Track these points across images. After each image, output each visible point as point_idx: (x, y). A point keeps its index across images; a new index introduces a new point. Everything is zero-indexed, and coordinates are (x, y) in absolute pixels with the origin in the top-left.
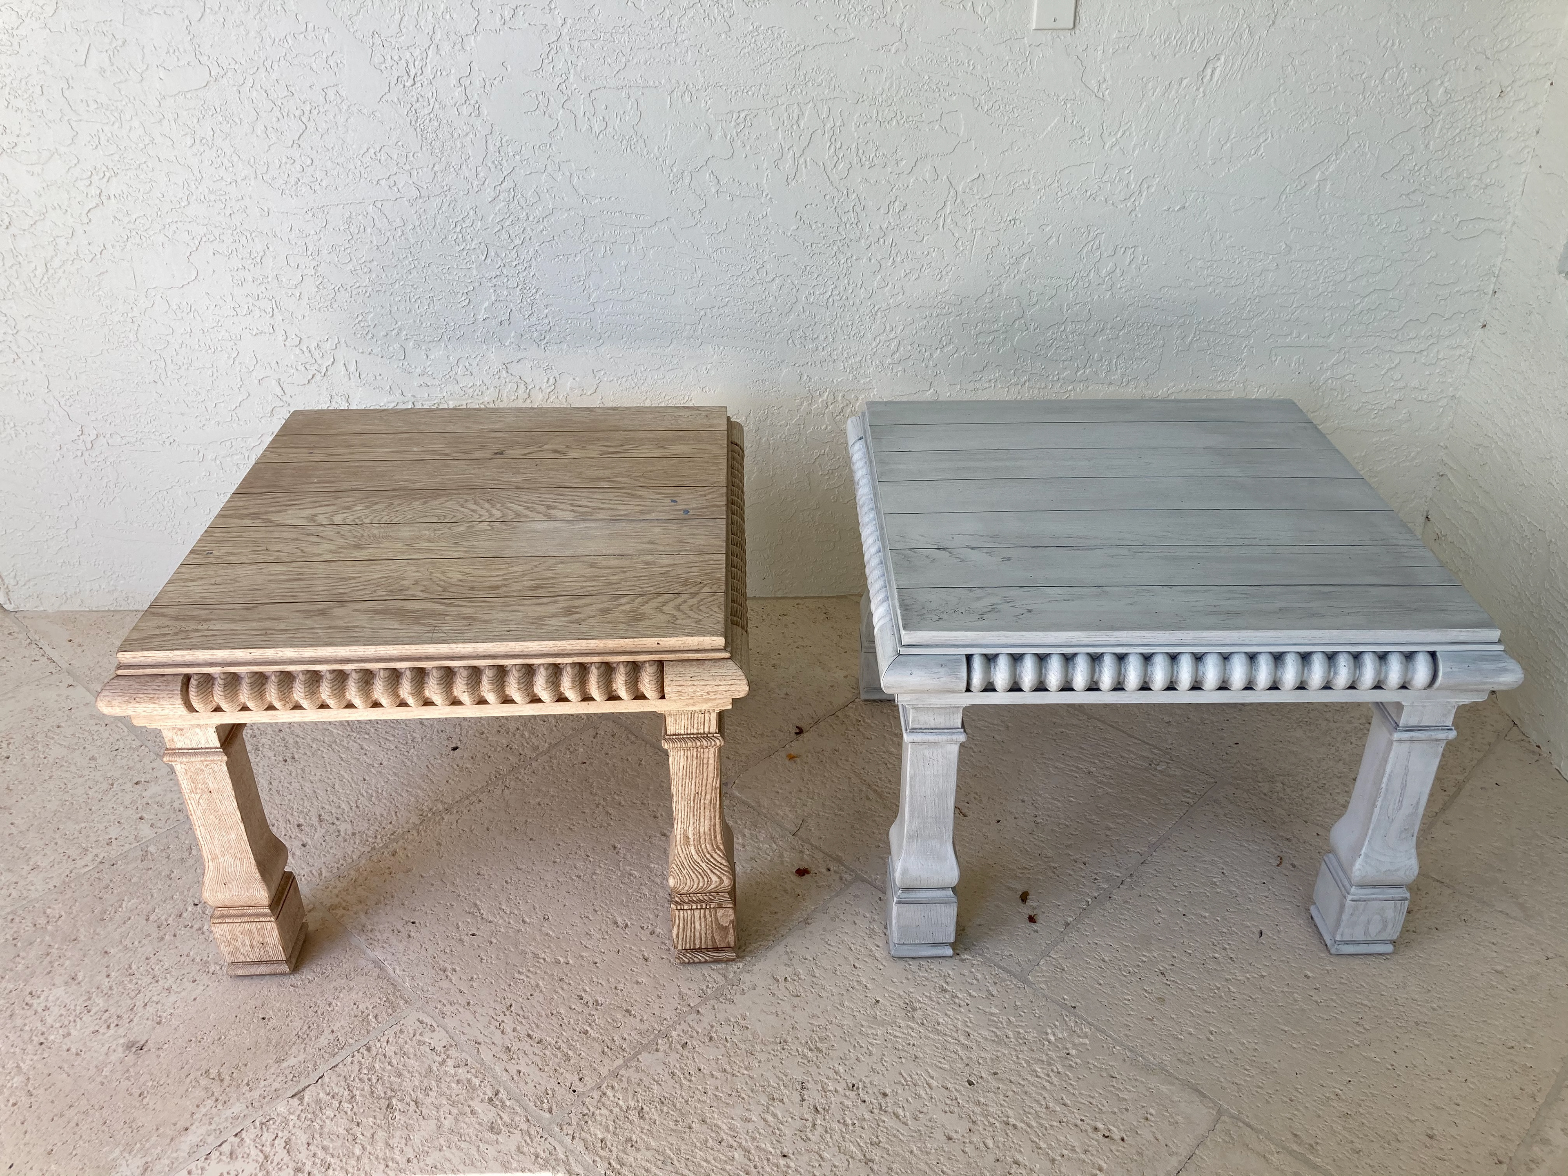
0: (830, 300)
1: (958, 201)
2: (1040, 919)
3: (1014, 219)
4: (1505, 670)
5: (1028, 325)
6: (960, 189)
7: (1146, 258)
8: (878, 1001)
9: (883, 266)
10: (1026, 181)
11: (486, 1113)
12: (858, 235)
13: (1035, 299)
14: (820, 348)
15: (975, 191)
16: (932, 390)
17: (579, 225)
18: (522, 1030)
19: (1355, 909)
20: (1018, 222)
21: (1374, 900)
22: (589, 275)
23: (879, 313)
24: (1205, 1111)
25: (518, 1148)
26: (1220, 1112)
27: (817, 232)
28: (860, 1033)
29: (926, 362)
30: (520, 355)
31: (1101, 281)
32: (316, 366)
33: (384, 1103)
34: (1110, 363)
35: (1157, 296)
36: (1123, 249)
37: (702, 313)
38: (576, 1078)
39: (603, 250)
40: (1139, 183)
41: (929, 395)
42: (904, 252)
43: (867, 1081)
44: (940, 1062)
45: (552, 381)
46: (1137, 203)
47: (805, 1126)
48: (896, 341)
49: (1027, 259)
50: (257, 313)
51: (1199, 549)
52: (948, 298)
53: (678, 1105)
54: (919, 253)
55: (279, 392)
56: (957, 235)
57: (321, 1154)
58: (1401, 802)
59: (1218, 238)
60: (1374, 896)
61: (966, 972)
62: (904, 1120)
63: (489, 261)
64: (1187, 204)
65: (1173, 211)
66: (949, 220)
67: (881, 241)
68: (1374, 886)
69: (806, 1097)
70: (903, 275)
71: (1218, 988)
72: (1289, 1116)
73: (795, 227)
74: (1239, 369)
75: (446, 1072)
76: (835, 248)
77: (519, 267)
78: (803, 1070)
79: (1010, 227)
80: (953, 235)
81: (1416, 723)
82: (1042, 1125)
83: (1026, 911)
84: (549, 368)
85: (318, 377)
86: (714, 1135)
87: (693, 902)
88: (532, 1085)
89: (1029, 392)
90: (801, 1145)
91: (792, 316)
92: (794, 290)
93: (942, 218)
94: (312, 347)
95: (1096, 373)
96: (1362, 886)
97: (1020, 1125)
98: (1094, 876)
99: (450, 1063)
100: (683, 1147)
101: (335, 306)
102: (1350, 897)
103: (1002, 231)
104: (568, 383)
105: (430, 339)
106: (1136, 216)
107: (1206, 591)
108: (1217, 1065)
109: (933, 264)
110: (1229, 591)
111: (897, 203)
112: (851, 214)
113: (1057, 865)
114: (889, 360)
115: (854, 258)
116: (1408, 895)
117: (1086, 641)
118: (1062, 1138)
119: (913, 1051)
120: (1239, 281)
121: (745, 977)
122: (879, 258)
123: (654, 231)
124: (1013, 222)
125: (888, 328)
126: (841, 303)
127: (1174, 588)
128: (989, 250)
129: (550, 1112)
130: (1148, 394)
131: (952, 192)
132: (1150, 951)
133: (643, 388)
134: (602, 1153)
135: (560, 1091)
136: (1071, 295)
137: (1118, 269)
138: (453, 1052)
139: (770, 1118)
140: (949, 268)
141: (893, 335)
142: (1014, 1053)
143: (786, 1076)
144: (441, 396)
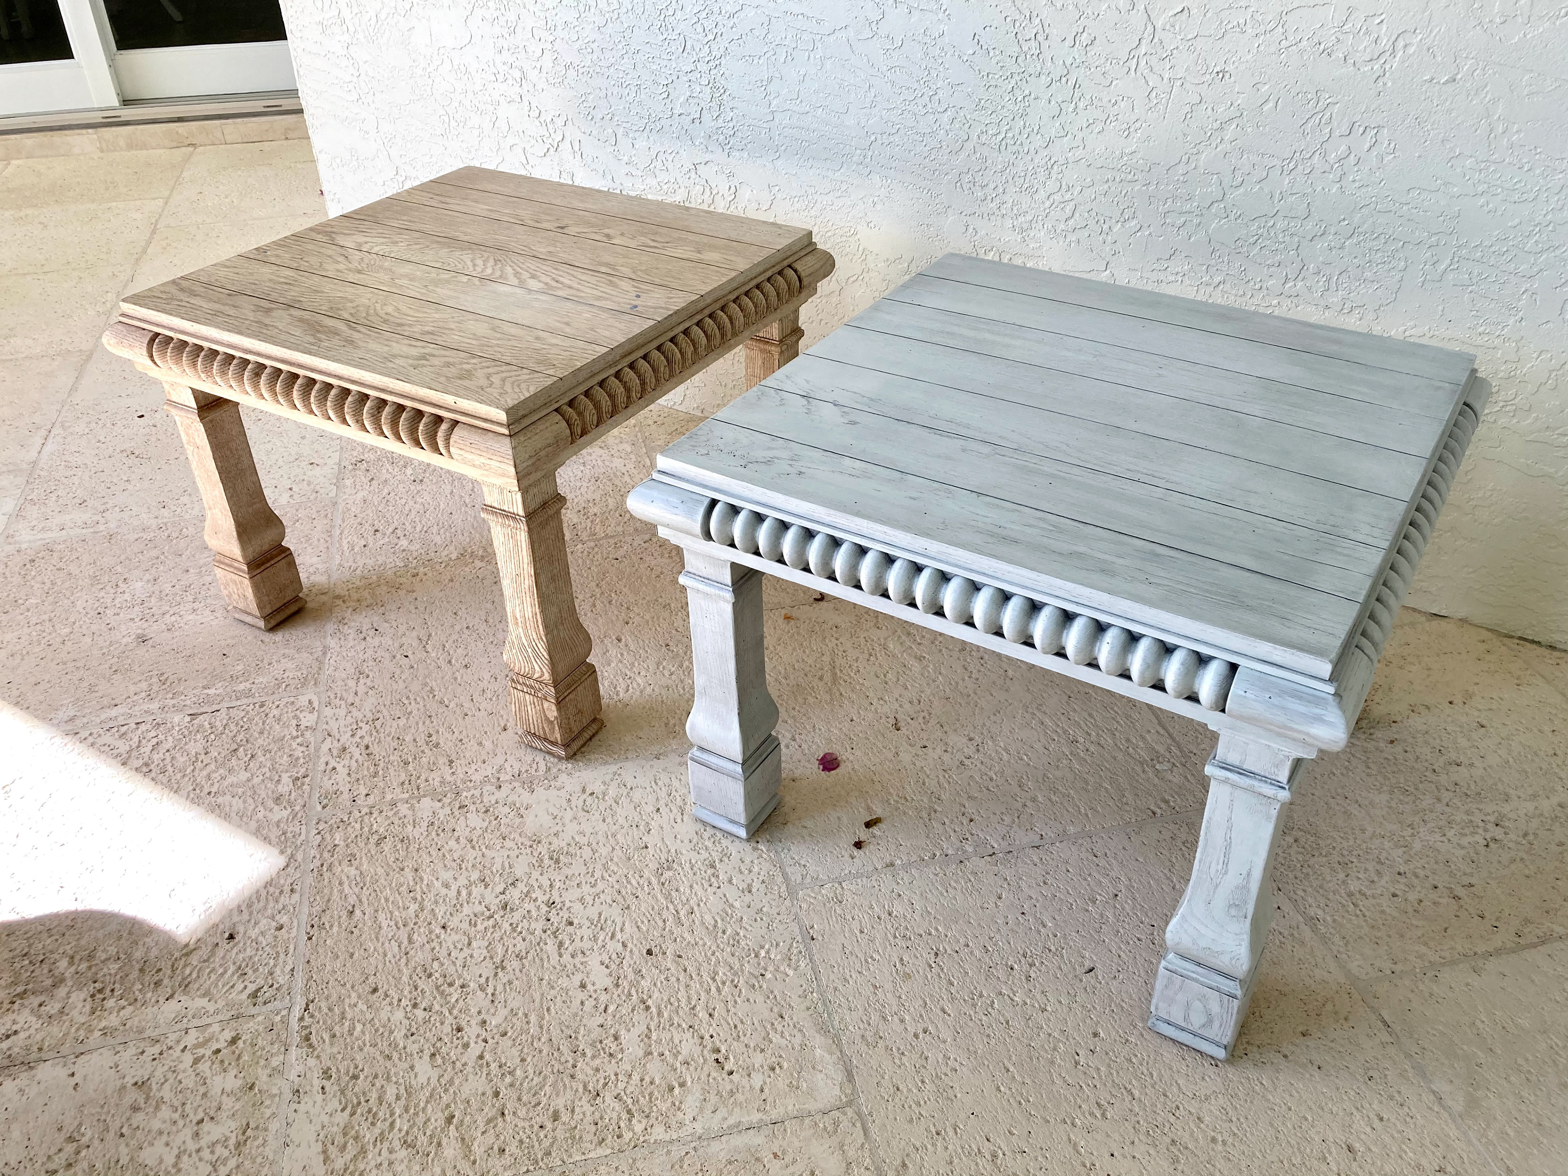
0: (1004, 143)
1: (1156, 40)
2: (866, 850)
3: (1223, 71)
4: (1319, 719)
5: (1229, 211)
6: (1159, 25)
7: (1392, 145)
8: (646, 847)
9: (1064, 111)
10: (1242, 21)
11: (285, 786)
12: (1039, 69)
13: (1240, 180)
14: (989, 198)
15: (1177, 28)
16: (1108, 272)
17: (765, 25)
18: (367, 741)
19: (1170, 981)
20: (1227, 76)
21: (1193, 979)
22: (770, 80)
23: (1055, 167)
24: (838, 1093)
25: (279, 821)
26: (850, 1103)
27: (994, 61)
28: (604, 865)
29: (1104, 235)
30: (708, 157)
31: (1327, 168)
32: (550, 141)
33: (235, 746)
34: (1329, 280)
35: (1403, 200)
36: (1361, 129)
37: (873, 138)
38: (365, 793)
39: (784, 54)
40: (1393, 38)
41: (1104, 277)
42: (1088, 97)
43: (568, 904)
44: (643, 922)
45: (733, 189)
46: (1387, 66)
47: (483, 914)
48: (1072, 204)
49: (1234, 126)
50: (510, 82)
51: (1076, 470)
52: (1134, 160)
53: (411, 848)
54: (1105, 100)
55: (525, 162)
56: (1151, 84)
57: (168, 760)
58: (1226, 864)
59: (1500, 130)
60: (1194, 976)
61: (747, 860)
62: (562, 951)
63: (685, 54)
64: (1459, 76)
65: (1438, 83)
66: (1143, 63)
67: (1064, 80)
68: (1199, 964)
69: (507, 892)
70: (1085, 126)
71: (981, 996)
72: (918, 1144)
73: (971, 52)
74: (1511, 321)
75: (290, 745)
76: (1013, 82)
77: (710, 64)
78: (528, 871)
79: (1217, 81)
80: (1147, 82)
81: (1237, 763)
82: (671, 1019)
83: (863, 834)
84: (731, 175)
85: (552, 150)
86: (411, 883)
87: (525, 685)
88: (331, 782)
89: (1223, 296)
90: (465, 926)
91: (963, 155)
92: (967, 126)
93: (1135, 60)
94: (548, 121)
95: (1309, 289)
96: (1183, 957)
97: (654, 1010)
98: (968, 835)
99: (299, 740)
100: (382, 881)
101: (565, 83)
102: (1163, 963)
103: (1206, 84)
104: (745, 194)
105: (636, 128)
106: (1385, 84)
107: (1014, 511)
108: (897, 1061)
109: (1119, 117)
110: (1040, 519)
111: (1085, 34)
112: (1033, 44)
113: (939, 809)
114: (1062, 226)
115: (1033, 96)
116: (1239, 993)
117: (827, 519)
118: (676, 1041)
119: (631, 900)
120: (1525, 196)
121: (563, 777)
122: (1060, 101)
123: (832, 38)
124: (1221, 75)
125: (1064, 186)
126: (1015, 148)
127: (982, 498)
128: (1188, 108)
129: (324, 807)
130: (1377, 330)
131: (1150, 28)
132: (948, 928)
133: (813, 213)
134: (326, 855)
135: (346, 796)
136: (1287, 182)
137: (1352, 155)
138: (308, 734)
139: (464, 893)
140: (1138, 125)
141: (1068, 196)
142: (714, 948)
143: (510, 867)
144: (642, 188)
